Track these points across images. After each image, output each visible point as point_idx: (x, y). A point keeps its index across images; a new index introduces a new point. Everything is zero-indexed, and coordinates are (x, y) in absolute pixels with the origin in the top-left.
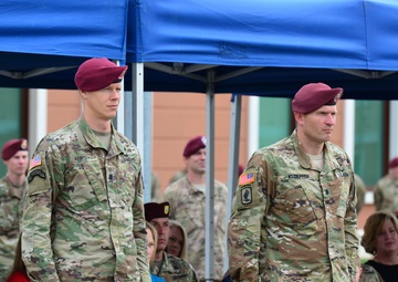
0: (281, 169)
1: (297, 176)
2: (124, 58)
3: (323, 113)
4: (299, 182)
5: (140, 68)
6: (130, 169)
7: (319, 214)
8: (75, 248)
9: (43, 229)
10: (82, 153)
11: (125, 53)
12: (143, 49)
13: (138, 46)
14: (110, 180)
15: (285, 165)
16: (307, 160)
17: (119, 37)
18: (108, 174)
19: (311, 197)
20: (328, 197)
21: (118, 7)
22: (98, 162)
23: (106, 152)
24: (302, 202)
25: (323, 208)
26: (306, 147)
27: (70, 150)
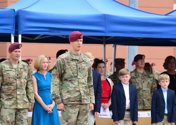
0: (3, 68)
1: (8, 70)
2: (14, 33)
3: (16, 51)
4: (8, 72)
5: (20, 36)
6: (86, 66)
7: (15, 81)
8: (68, 92)
9: (56, 85)
10: (69, 61)
11: (14, 31)
12: (21, 30)
13: (19, 29)
14: (79, 69)
15: (5, 67)
16: (12, 66)
17: (12, 26)
18: (78, 67)
19: (12, 76)
20: (18, 76)
21: (12, 17)
22: (75, 64)
23: (78, 61)
24: (9, 78)
25: (16, 80)
26: (12, 62)
27: (65, 60)
